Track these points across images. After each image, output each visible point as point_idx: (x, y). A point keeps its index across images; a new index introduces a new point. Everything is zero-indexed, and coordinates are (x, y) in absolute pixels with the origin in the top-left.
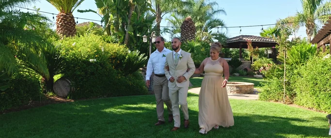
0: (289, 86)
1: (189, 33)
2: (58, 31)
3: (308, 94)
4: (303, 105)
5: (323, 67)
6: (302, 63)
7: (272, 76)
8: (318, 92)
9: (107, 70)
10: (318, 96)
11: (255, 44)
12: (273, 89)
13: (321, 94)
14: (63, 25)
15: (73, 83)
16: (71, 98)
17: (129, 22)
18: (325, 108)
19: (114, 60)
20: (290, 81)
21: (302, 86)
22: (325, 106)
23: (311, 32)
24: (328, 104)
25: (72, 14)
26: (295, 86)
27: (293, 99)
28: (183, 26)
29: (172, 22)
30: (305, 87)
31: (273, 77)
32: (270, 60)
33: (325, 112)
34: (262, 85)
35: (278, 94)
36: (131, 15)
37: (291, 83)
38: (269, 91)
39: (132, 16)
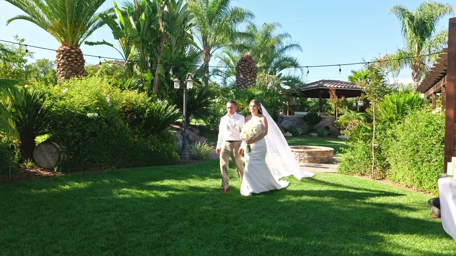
0: (380, 154)
1: (247, 76)
2: (59, 71)
3: (405, 165)
4: (399, 181)
5: (427, 126)
6: (398, 121)
7: (356, 138)
8: (419, 163)
9: (116, 129)
10: (419, 169)
11: (340, 93)
12: (358, 157)
13: (424, 166)
14: (65, 64)
15: (62, 148)
16: (60, 171)
17: (159, 59)
18: (429, 187)
19: (129, 115)
20: (381, 146)
21: (397, 154)
22: (430, 184)
23: (419, 77)
24: (433, 181)
25: (80, 48)
26: (388, 153)
27: (386, 172)
28: (239, 66)
29: (225, 61)
30: (401, 155)
31: (359, 139)
32: (360, 115)
33: (429, 193)
34: (342, 151)
35: (364, 165)
36: (162, 50)
37: (382, 149)
38: (352, 161)
39: (164, 52)
